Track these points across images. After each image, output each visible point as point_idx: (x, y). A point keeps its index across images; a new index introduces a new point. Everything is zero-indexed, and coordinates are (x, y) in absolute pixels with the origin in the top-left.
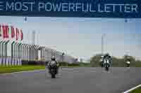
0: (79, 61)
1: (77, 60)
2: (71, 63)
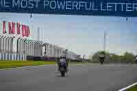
0: (82, 57)
1: (79, 56)
2: (74, 59)
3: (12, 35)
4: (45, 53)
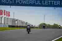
4: (17, 24)
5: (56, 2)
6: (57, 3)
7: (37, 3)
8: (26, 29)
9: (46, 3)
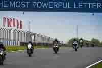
3: (10, 28)
4: (34, 40)
5: (94, 4)
6: (96, 7)
7: (65, 6)
8: (51, 49)
9: (80, 7)
